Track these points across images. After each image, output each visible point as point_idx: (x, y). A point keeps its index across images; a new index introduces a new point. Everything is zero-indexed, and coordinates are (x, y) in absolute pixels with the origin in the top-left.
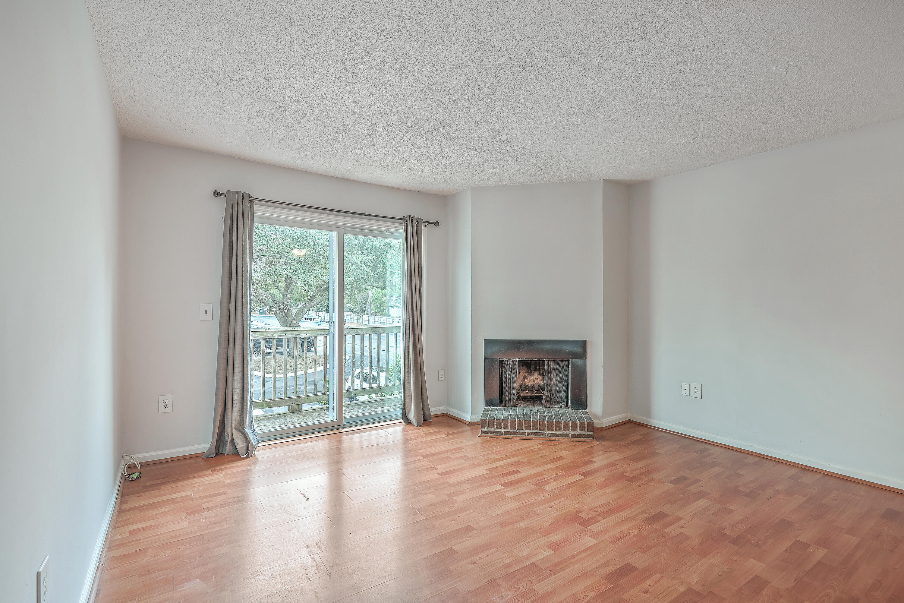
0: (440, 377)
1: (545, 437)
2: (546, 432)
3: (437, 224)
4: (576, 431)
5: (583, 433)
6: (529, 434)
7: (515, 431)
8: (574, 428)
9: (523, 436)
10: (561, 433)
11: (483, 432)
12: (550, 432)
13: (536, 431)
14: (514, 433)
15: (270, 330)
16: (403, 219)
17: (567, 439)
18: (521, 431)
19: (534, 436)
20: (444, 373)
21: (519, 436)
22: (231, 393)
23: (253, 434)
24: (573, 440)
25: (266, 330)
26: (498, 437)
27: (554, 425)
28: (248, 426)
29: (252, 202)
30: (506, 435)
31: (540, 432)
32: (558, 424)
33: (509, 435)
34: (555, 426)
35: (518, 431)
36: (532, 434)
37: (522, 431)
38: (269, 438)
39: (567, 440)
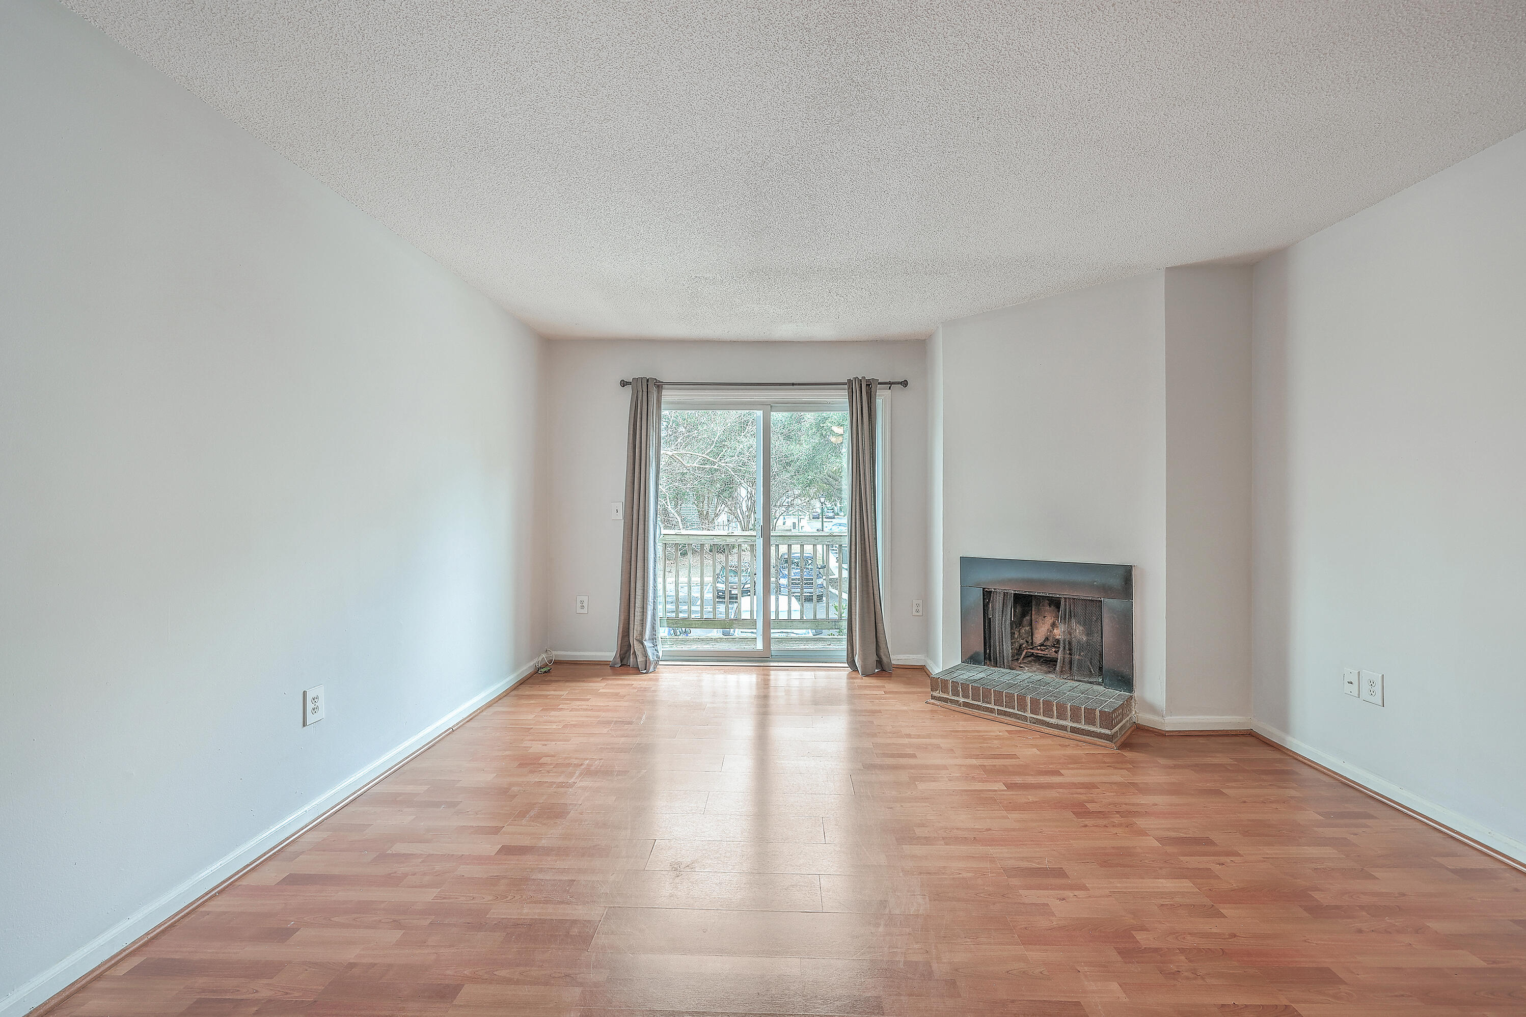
0: (914, 610)
1: (1025, 723)
2: (1028, 714)
3: (905, 384)
4: (1079, 722)
5: (1092, 728)
6: (1000, 713)
7: (979, 703)
8: (1075, 717)
9: (991, 714)
10: (1053, 721)
11: (933, 697)
12: (1035, 716)
13: (1012, 711)
14: (978, 707)
15: (733, 534)
16: (845, 384)
17: (1062, 733)
18: (988, 706)
19: (1008, 718)
20: (921, 605)
21: (986, 713)
22: (634, 600)
23: (653, 648)
24: (1073, 737)
25: (729, 534)
26: (953, 708)
27: (1042, 705)
28: (649, 639)
29: (659, 386)
30: (966, 708)
31: (1017, 712)
32: (1048, 704)
33: (970, 709)
34: (1042, 707)
35: (984, 705)
36: (1005, 714)
37: (990, 706)
38: (672, 658)
39: (1062, 735)
